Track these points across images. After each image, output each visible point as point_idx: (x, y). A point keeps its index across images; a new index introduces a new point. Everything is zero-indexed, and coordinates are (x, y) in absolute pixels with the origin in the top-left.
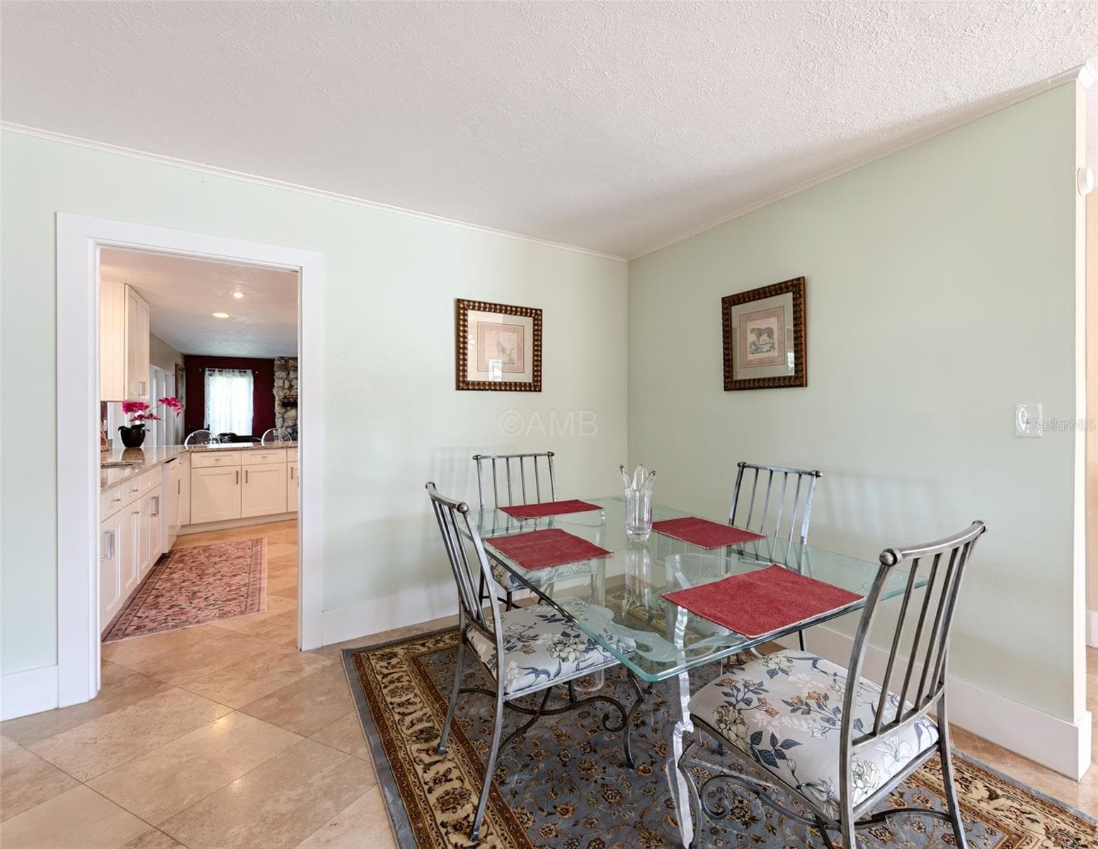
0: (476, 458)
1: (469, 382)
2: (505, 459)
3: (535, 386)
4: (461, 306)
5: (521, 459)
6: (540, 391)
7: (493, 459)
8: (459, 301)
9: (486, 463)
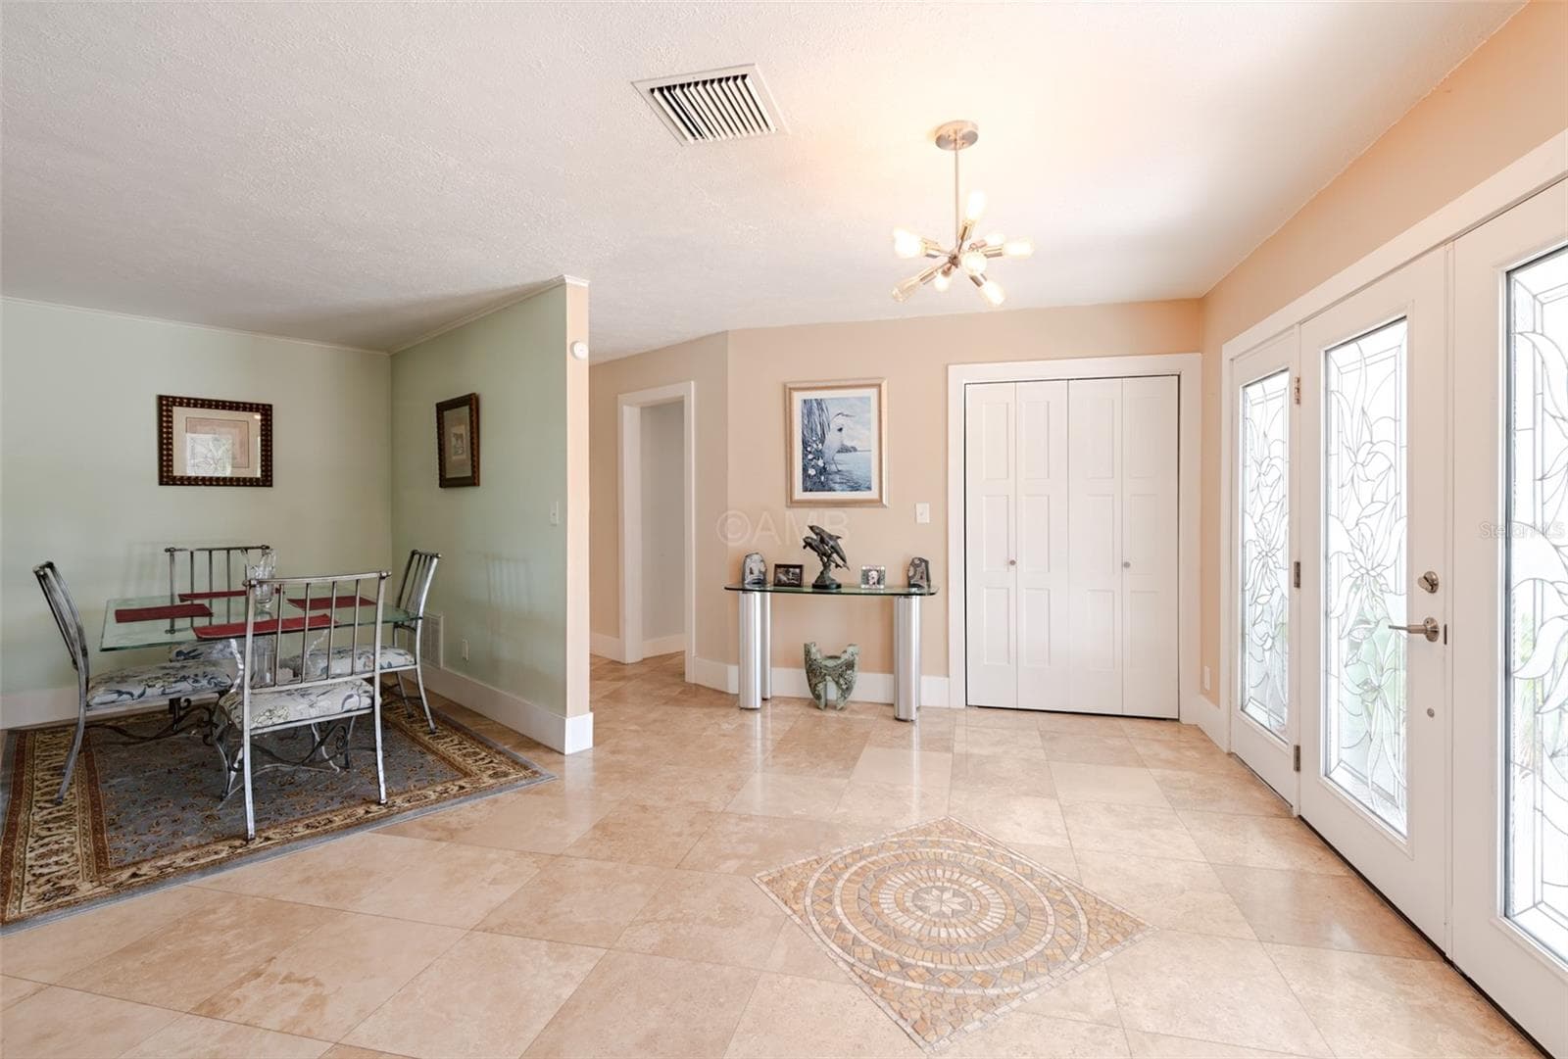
0: (171, 551)
1: (175, 477)
2: (208, 553)
3: (266, 480)
4: (164, 402)
5: (228, 553)
6: (271, 485)
7: (192, 553)
8: (161, 398)
9: (182, 558)
